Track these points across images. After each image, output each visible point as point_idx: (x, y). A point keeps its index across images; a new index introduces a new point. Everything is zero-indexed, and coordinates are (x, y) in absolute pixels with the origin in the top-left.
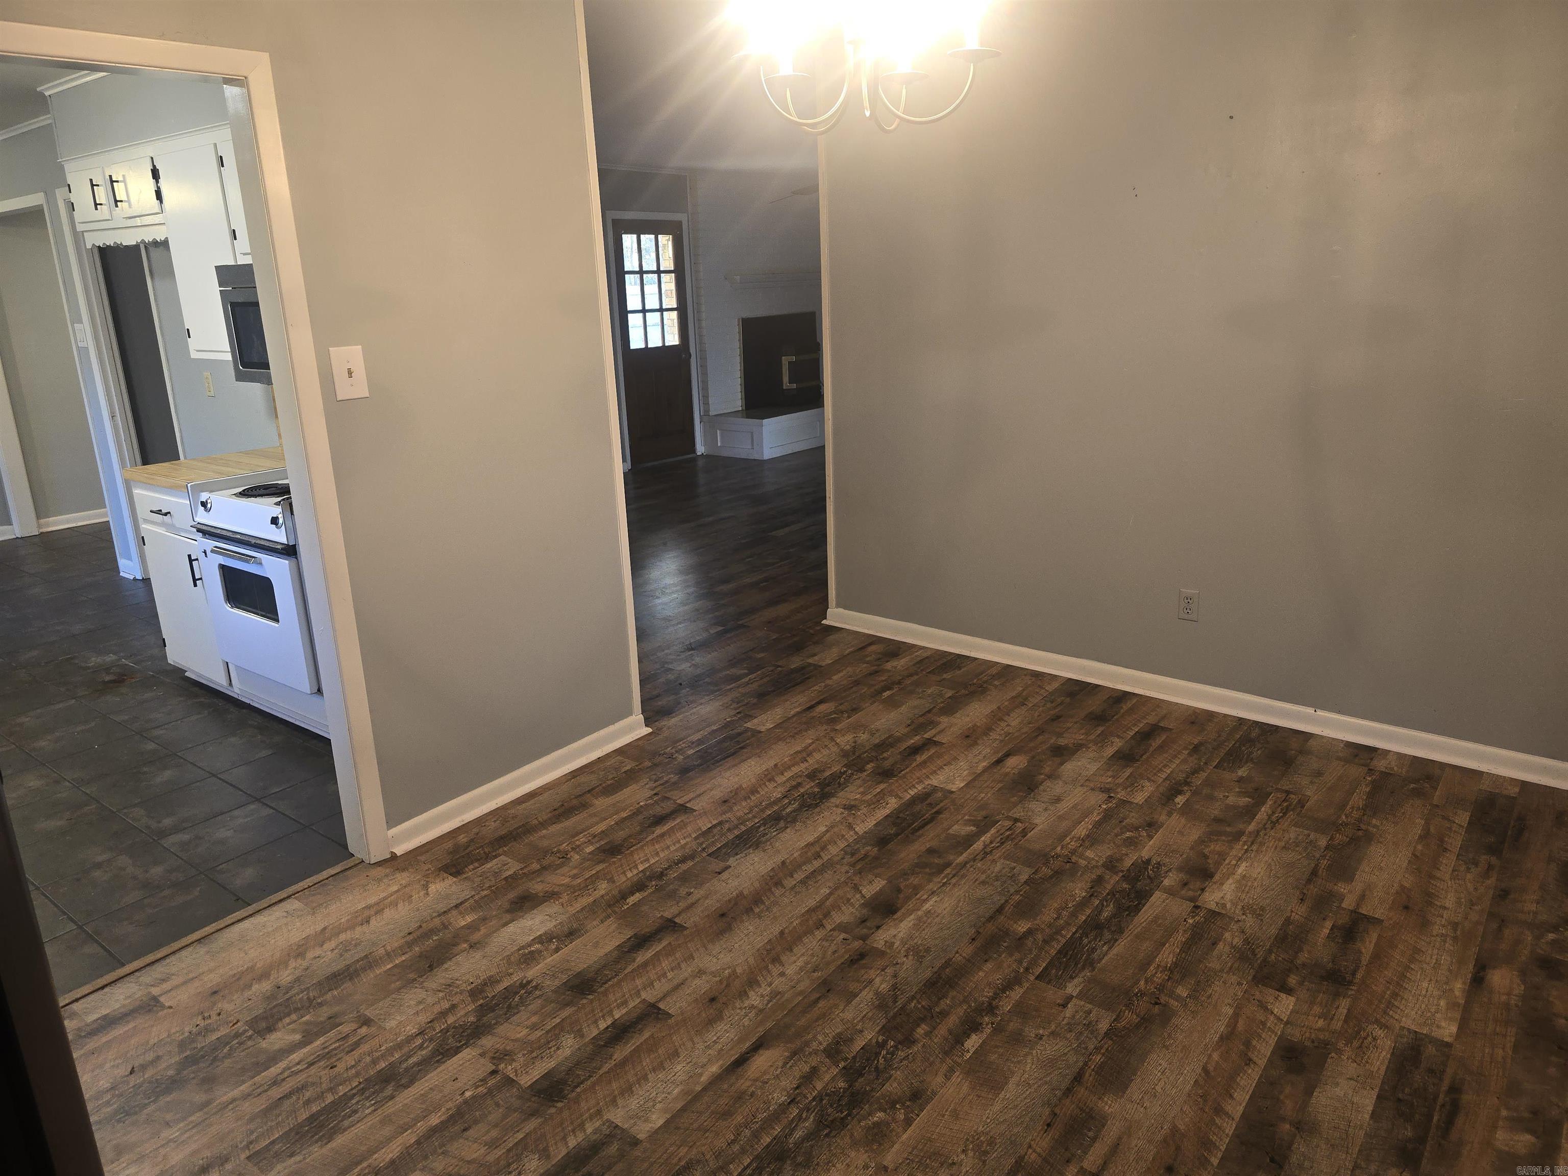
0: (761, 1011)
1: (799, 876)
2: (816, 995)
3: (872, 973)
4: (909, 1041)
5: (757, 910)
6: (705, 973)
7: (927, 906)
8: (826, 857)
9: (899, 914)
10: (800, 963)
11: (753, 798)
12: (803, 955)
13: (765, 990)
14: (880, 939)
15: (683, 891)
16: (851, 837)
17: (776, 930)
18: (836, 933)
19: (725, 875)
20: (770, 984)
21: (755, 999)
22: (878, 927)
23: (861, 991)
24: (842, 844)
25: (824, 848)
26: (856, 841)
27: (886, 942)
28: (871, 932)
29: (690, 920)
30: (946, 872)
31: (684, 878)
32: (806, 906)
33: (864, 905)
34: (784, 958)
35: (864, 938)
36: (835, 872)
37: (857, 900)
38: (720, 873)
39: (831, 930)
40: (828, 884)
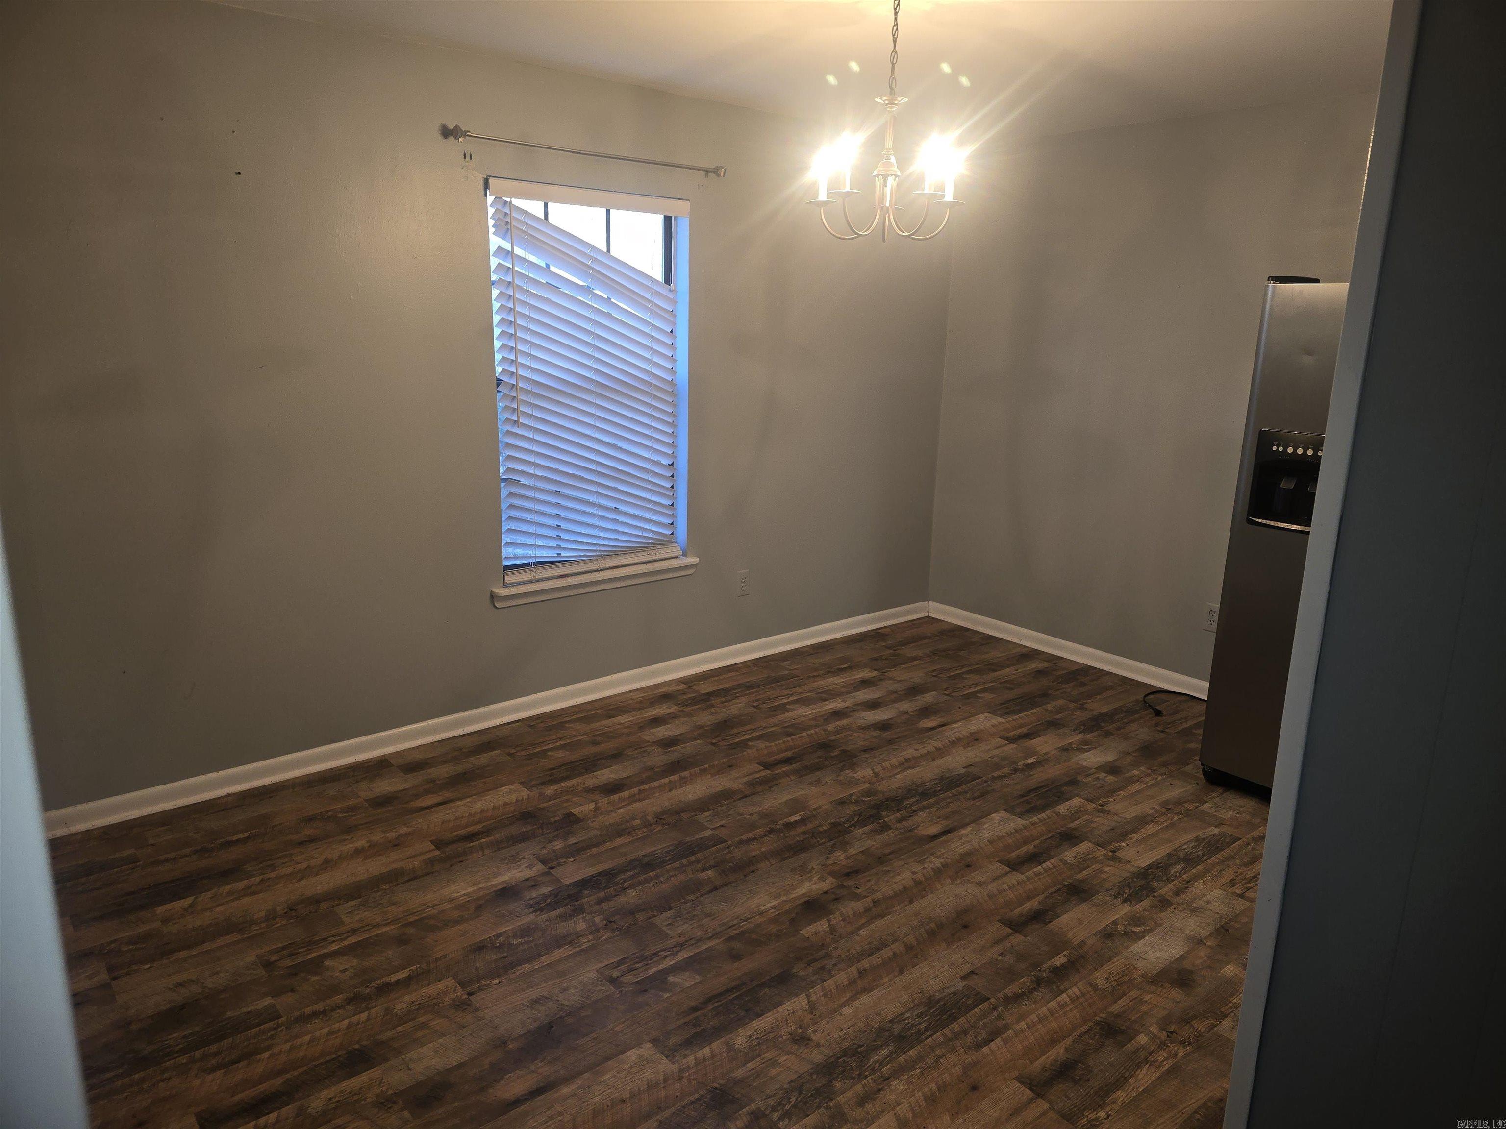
0: (932, 854)
1: (886, 953)
2: (890, 857)
3: (844, 863)
4: (834, 825)
5: (933, 925)
6: (977, 883)
7: (773, 903)
8: (853, 970)
9: (803, 900)
10: (898, 878)
11: (933, 1086)
12: (895, 883)
13: (928, 866)
14: (828, 883)
15: (1009, 959)
16: (817, 993)
17: (916, 905)
18: (864, 894)
19: (967, 968)
20: (924, 868)
21: (937, 862)
22: (826, 892)
23: (857, 854)
24: (830, 983)
25: (852, 982)
26: (813, 984)
27: (824, 881)
28: (833, 890)
29: (995, 929)
30: (737, 932)
31: (1011, 975)
32: (885, 921)
33: (831, 913)
34: (911, 883)
35: (841, 886)
36: (848, 951)
37: (836, 919)
38: (972, 972)
39: (868, 896)
40: (858, 938)
